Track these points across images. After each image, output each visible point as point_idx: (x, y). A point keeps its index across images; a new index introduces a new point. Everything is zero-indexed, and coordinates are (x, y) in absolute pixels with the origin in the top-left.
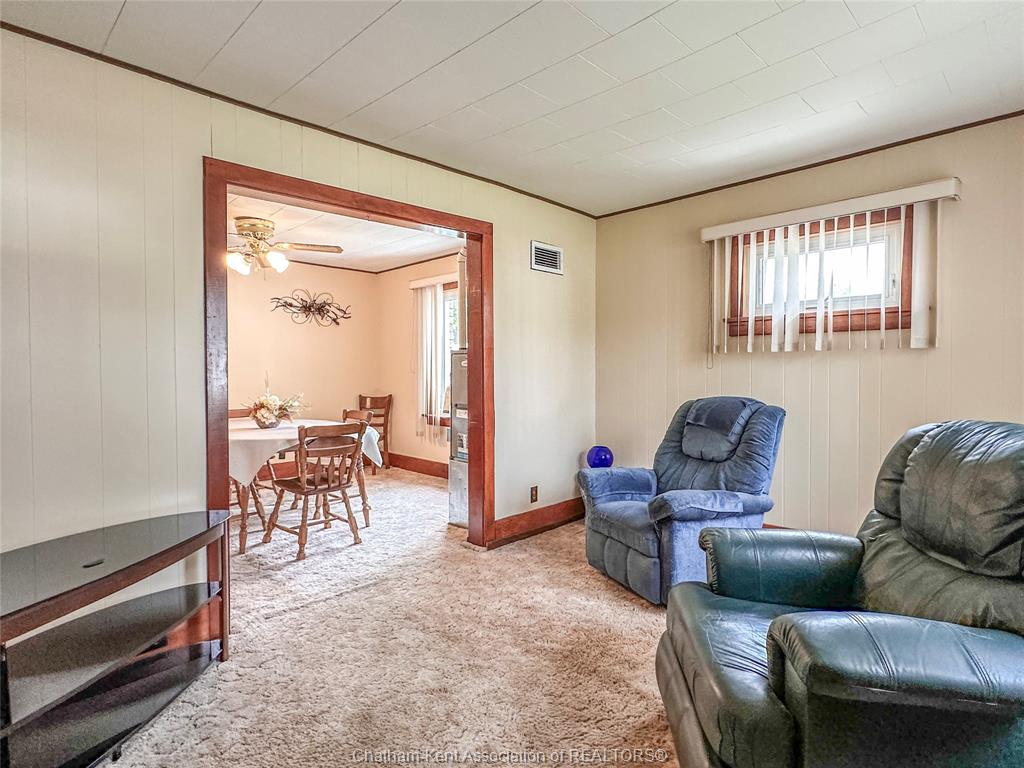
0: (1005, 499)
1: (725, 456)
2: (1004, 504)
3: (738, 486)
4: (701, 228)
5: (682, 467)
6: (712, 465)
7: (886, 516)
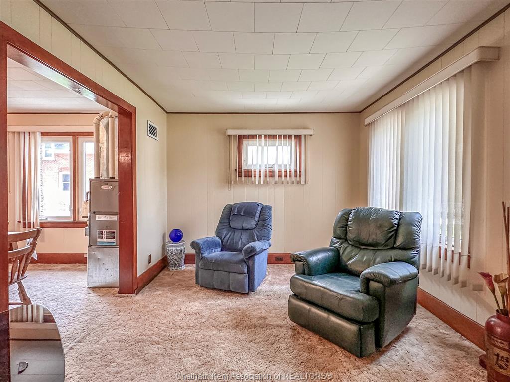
0: (387, 228)
1: (254, 226)
2: (387, 229)
3: (263, 238)
4: (226, 130)
5: (233, 234)
6: (248, 231)
7: (340, 238)
